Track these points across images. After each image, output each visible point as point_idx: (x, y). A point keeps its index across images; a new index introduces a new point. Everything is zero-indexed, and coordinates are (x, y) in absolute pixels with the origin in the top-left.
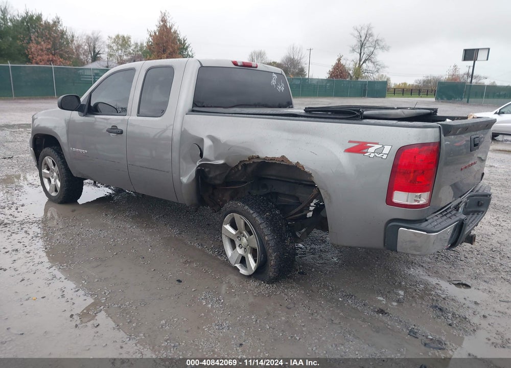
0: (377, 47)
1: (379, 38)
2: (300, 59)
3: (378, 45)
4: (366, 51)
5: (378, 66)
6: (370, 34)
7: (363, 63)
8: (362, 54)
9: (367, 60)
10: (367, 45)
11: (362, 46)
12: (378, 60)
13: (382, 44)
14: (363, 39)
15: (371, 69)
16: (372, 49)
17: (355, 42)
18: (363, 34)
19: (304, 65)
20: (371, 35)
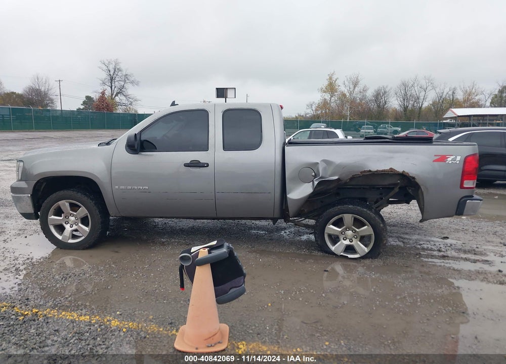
0: (127, 81)
1: (128, 72)
2: (48, 91)
3: (128, 79)
4: (117, 84)
5: (131, 100)
6: (118, 69)
7: (115, 96)
8: (113, 87)
9: (119, 93)
10: (117, 79)
11: (112, 79)
12: (129, 94)
13: (132, 79)
14: (112, 73)
15: (124, 102)
16: (122, 83)
17: (104, 75)
18: (111, 68)
19: (53, 97)
20: (120, 70)
